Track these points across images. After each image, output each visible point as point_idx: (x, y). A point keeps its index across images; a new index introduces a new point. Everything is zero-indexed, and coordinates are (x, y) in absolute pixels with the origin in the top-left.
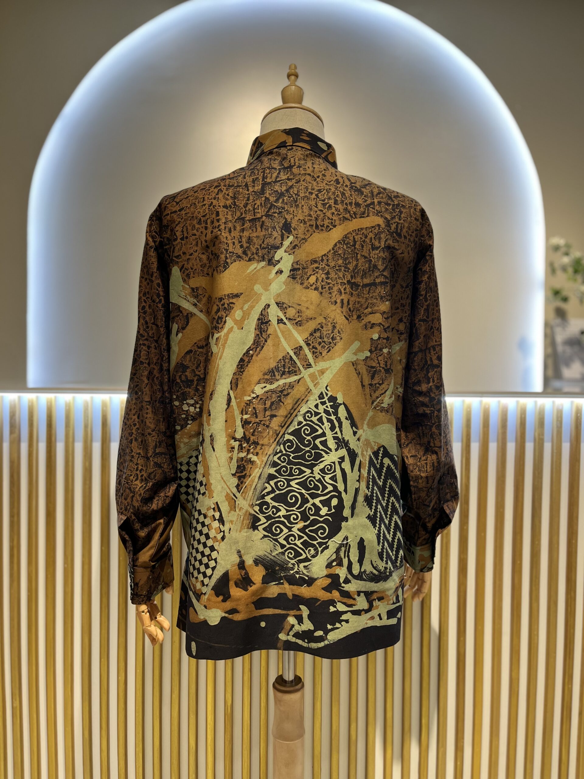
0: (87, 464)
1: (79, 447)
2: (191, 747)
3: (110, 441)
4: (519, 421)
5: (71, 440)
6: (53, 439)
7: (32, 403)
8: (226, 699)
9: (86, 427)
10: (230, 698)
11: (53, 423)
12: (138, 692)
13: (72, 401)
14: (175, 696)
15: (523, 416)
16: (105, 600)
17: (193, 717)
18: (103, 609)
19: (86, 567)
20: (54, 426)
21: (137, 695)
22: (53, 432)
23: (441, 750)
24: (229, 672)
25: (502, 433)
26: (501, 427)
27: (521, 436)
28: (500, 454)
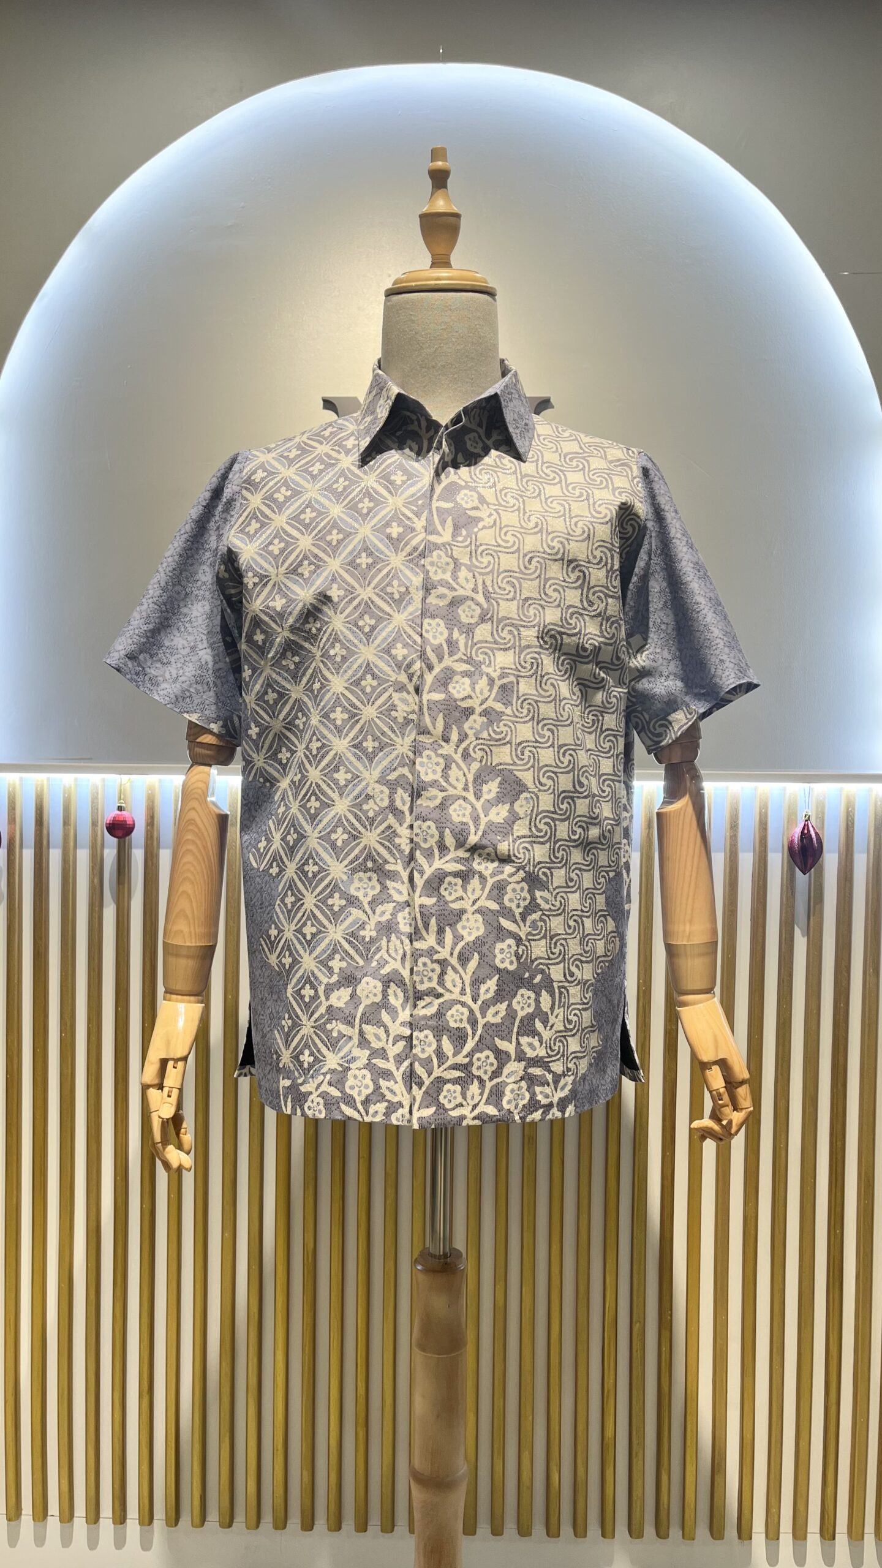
0: (96, 881)
2: (251, 1313)
5: (72, 844)
6: (45, 842)
7: (14, 788)
11: (45, 817)
13: (73, 786)
16: (120, 1087)
19: (93, 1038)
20: (45, 823)
22: (45, 832)
23: (636, 1327)
24: (311, 1199)
25: (731, 837)
26: (729, 827)
27: (760, 841)
28: (728, 869)
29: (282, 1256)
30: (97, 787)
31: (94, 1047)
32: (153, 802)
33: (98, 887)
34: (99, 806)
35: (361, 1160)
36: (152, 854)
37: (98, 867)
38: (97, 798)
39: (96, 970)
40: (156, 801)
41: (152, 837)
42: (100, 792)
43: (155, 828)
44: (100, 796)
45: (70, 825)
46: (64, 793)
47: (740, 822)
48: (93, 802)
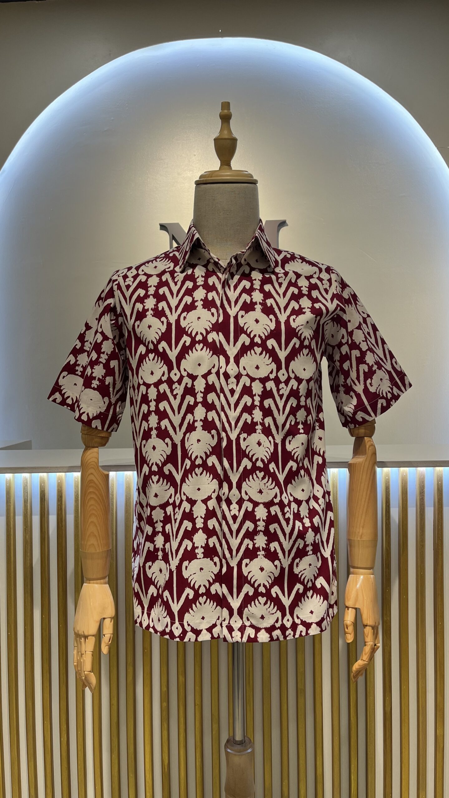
1: (19, 520)
3: (48, 514)
4: (437, 487)
5: (12, 515)
8: (163, 759)
9: (26, 502)
10: (167, 758)
12: (79, 753)
13: (12, 479)
14: (115, 756)
15: (440, 482)
16: (46, 666)
17: (132, 775)
18: (45, 675)
21: (79, 755)
24: (165, 733)
25: (420, 499)
26: (419, 493)
27: (438, 502)
28: (419, 519)
29: (148, 767)
30: (27, 479)
31: (29, 640)
32: (61, 487)
33: (29, 540)
34: (28, 491)
35: (196, 707)
36: (61, 519)
37: (29, 528)
38: (27, 485)
39: (29, 592)
40: (63, 486)
41: (61, 509)
42: (28, 482)
43: (63, 503)
44: (28, 485)
45: (11, 503)
46: (6, 483)
47: (426, 490)
48: (24, 489)
